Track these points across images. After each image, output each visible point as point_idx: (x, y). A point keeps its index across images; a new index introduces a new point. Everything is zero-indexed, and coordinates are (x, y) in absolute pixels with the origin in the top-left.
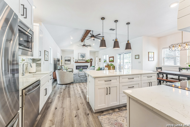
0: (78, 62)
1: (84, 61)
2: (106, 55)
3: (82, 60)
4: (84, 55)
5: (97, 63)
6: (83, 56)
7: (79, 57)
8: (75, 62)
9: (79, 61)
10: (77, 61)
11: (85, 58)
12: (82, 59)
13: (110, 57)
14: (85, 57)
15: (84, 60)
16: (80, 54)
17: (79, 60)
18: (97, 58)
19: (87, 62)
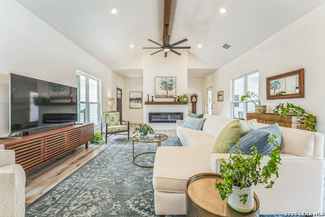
0: (153, 103)
1: (172, 100)
2: (246, 76)
3: (166, 97)
4: (171, 81)
5: (210, 106)
6: (168, 85)
7: (157, 87)
8: (146, 103)
9: (155, 100)
10: (150, 100)
11: (174, 90)
12: (165, 92)
13: (269, 79)
14: (173, 86)
15: (171, 97)
16: (159, 81)
17: (157, 97)
18: (210, 92)
19: (179, 101)
